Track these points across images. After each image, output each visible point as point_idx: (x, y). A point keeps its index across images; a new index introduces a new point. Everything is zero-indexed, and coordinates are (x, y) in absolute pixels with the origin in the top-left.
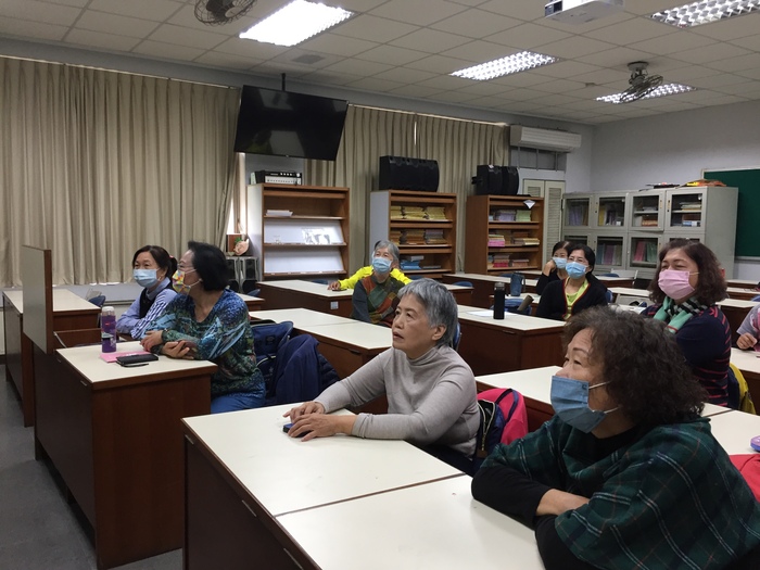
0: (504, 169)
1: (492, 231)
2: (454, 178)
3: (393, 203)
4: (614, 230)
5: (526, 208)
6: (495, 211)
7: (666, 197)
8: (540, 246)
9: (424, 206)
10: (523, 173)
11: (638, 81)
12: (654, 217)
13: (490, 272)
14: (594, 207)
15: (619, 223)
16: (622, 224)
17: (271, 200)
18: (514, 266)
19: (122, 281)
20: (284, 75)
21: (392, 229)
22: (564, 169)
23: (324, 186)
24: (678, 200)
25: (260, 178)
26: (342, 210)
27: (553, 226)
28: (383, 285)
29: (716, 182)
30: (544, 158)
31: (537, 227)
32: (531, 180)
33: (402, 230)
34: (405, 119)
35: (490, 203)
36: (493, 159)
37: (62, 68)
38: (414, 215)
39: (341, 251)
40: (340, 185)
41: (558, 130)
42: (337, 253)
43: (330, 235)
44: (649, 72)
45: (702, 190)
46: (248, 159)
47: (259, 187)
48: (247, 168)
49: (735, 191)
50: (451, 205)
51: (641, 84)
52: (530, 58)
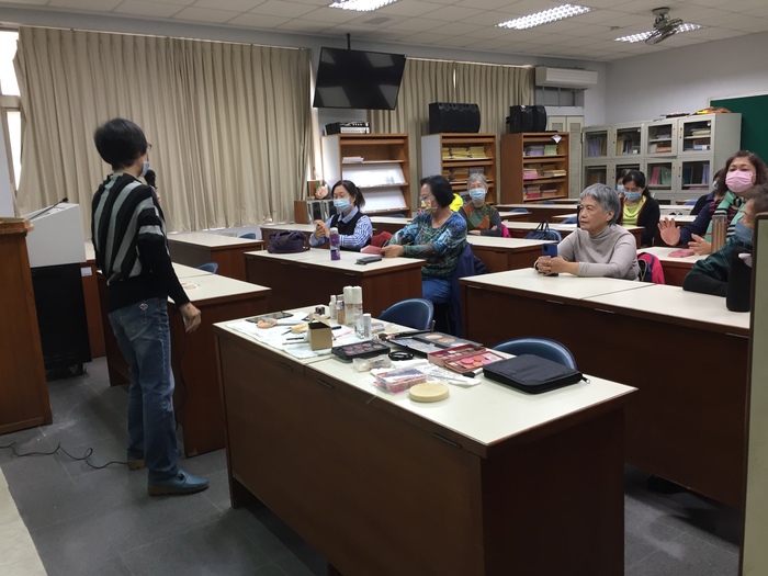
0: (534, 108)
1: (526, 165)
2: (493, 120)
3: (444, 145)
4: (631, 158)
5: (553, 142)
6: (527, 146)
7: (678, 125)
8: (566, 177)
9: (467, 146)
10: (549, 111)
11: (661, 25)
12: (668, 144)
13: (526, 202)
14: (612, 138)
15: (636, 151)
16: (639, 152)
17: (348, 148)
18: (545, 196)
20: (348, 35)
21: (444, 168)
22: (582, 105)
23: (381, 133)
24: (689, 127)
25: (332, 129)
26: (402, 153)
27: (577, 158)
28: (480, 209)
29: (722, 110)
30: (565, 96)
31: (564, 159)
32: (559, 117)
33: (450, 169)
34: (445, 66)
35: (524, 140)
36: (520, 98)
37: (167, 40)
38: (460, 155)
39: (403, 190)
40: (394, 132)
41: (576, 68)
42: (400, 192)
43: (393, 176)
44: (671, 16)
45: (711, 117)
46: (320, 114)
47: (335, 138)
48: (320, 122)
49: (739, 116)
50: (491, 144)
51: (665, 27)
52: (571, 9)
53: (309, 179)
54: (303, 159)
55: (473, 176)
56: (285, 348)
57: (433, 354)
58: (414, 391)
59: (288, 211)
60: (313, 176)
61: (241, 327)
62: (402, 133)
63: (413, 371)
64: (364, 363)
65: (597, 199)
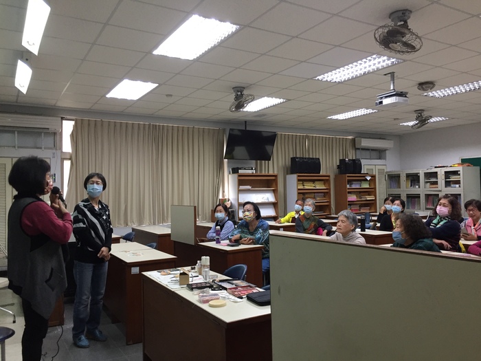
0: (355, 160)
1: (349, 193)
2: (328, 166)
3: (299, 180)
4: (415, 190)
5: (366, 180)
6: (350, 182)
7: (441, 172)
8: (375, 200)
9: (314, 181)
10: (363, 162)
11: (420, 119)
12: (436, 183)
14: (403, 178)
15: (417, 187)
16: (419, 187)
17: (241, 182)
18: (362, 211)
20: (246, 122)
21: (299, 193)
22: (385, 159)
23: (263, 173)
24: (448, 174)
25: (235, 171)
26: (274, 184)
27: (382, 189)
28: (309, 219)
29: (467, 164)
30: (374, 154)
31: (373, 190)
32: (368, 165)
33: (303, 194)
34: (301, 137)
35: (347, 178)
36: (347, 155)
37: (149, 125)
38: (309, 186)
39: (274, 205)
40: (271, 173)
41: (380, 139)
42: (273, 206)
43: (269, 197)
44: (425, 114)
45: (460, 168)
46: (228, 162)
47: (236, 175)
48: (228, 166)
49: (478, 168)
50: (327, 180)
51: (422, 120)
52: (366, 111)
53: (221, 197)
54: (218, 185)
58: (211, 303)
59: (207, 215)
60: (223, 196)
62: (276, 173)
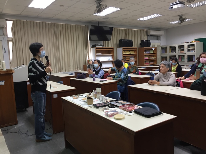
0: (147, 41)
1: (145, 56)
2: (136, 44)
3: (123, 50)
4: (174, 54)
5: (152, 50)
6: (145, 51)
7: (186, 45)
8: (156, 59)
9: (129, 51)
10: (151, 41)
11: (181, 19)
12: (183, 50)
13: (145, 65)
14: (168, 49)
15: (175, 52)
17: (98, 51)
18: (150, 64)
19: (66, 71)
20: (98, 22)
21: (123, 56)
22: (160, 40)
23: (107, 47)
24: (189, 46)
25: (94, 46)
26: (112, 52)
27: (159, 54)
28: (133, 67)
29: (198, 41)
30: (155, 38)
31: (155, 54)
32: (154, 43)
33: (125, 57)
34: (124, 30)
35: (145, 49)
36: (143, 38)
37: (51, 23)
38: (127, 53)
40: (110, 47)
42: (111, 63)
43: (109, 58)
45: (195, 43)
46: (90, 42)
47: (94, 48)
48: (90, 44)
49: (202, 43)
50: (136, 50)
51: (182, 20)
52: (157, 15)
53: (87, 59)
54: (86, 54)
55: (131, 58)
56: (80, 104)
57: (120, 106)
58: (115, 116)
59: (82, 68)
60: (89, 58)
61: (69, 99)
62: (112, 47)
63: (115, 111)
64: (102, 109)
65: (165, 65)
